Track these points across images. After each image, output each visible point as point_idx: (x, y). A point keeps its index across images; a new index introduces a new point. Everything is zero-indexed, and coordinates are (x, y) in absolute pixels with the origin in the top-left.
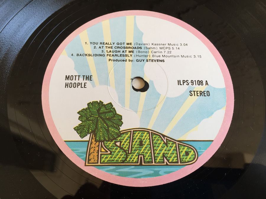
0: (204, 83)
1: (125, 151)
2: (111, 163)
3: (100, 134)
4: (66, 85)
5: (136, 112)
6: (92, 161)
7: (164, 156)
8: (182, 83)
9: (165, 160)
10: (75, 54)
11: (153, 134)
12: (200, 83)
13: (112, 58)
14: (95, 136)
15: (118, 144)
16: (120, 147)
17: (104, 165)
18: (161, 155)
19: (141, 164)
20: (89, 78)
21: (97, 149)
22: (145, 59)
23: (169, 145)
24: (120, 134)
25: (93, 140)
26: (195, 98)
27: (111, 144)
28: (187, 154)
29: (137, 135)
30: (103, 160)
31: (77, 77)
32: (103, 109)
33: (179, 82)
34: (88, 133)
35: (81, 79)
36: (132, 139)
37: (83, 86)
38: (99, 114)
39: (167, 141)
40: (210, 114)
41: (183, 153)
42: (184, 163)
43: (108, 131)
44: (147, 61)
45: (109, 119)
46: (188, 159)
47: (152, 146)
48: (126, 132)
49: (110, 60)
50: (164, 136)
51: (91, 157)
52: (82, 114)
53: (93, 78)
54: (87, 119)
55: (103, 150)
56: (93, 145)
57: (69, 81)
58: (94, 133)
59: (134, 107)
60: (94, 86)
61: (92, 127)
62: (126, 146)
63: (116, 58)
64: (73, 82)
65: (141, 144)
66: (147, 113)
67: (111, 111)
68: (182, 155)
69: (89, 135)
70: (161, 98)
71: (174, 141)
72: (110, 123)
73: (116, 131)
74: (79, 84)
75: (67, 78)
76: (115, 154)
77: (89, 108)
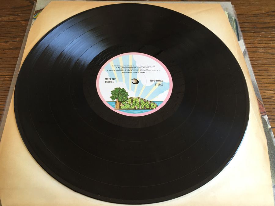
0: (161, 81)
1: (130, 105)
2: (124, 109)
3: (120, 99)
4: (106, 82)
5: (134, 91)
6: (117, 108)
7: (144, 106)
8: (152, 81)
9: (145, 108)
10: (108, 70)
11: (140, 99)
12: (159, 81)
13: (124, 72)
14: (118, 100)
15: (127, 102)
16: (128, 103)
17: (122, 109)
18: (143, 106)
19: (136, 109)
20: (115, 79)
21: (119, 104)
22: (137, 72)
23: (146, 103)
24: (128, 99)
25: (117, 101)
26: (157, 86)
27: (124, 103)
28: (153, 106)
29: (134, 100)
30: (121, 108)
31: (110, 79)
32: (121, 91)
33: (151, 81)
34: (115, 99)
35: (111, 79)
36: (132, 101)
37: (112, 82)
38: (119, 92)
39: (146, 101)
40: (163, 92)
41: (152, 105)
42: (152, 109)
43: (123, 98)
44: (138, 72)
45: (123, 94)
46: (154, 107)
47: (140, 103)
48: (130, 98)
49: (123, 72)
50: (145, 100)
51: (117, 107)
52: (113, 92)
53: (116, 79)
54: (115, 94)
55: (121, 105)
56: (117, 103)
57: (107, 80)
58: (118, 99)
59: (133, 89)
60: (117, 82)
61: (117, 97)
62: (130, 103)
63: (125, 72)
64: (108, 81)
65: (136, 102)
66: (138, 91)
67: (124, 91)
68: (151, 106)
69: (115, 100)
70: (144, 86)
71: (148, 101)
72: (123, 95)
73: (126, 98)
74: (111, 82)
75: (106, 79)
76: (126, 106)
77: (115, 90)
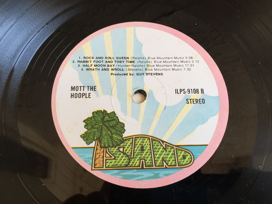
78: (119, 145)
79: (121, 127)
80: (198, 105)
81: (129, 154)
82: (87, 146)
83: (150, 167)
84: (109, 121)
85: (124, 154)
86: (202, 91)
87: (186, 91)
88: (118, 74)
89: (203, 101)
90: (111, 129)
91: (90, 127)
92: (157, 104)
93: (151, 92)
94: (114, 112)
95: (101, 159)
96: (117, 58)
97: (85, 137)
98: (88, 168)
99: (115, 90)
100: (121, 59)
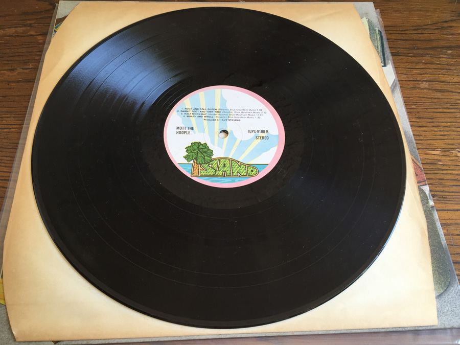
78: (209, 163)
79: (211, 153)
80: (264, 140)
81: (216, 168)
82: (188, 163)
83: (229, 176)
84: (202, 149)
85: (213, 168)
86: (267, 131)
87: (256, 131)
88: (209, 120)
89: (268, 138)
90: (204, 153)
91: (189, 152)
92: (235, 139)
93: (232, 131)
94: (206, 143)
95: (197, 171)
96: (209, 109)
97: (185, 157)
98: (189, 175)
99: (206, 130)
100: (210, 110)
